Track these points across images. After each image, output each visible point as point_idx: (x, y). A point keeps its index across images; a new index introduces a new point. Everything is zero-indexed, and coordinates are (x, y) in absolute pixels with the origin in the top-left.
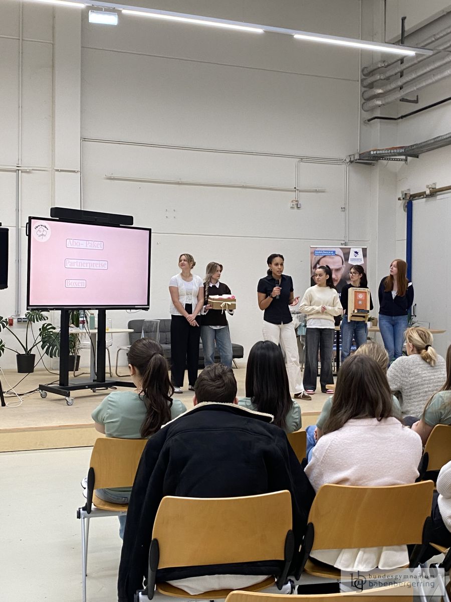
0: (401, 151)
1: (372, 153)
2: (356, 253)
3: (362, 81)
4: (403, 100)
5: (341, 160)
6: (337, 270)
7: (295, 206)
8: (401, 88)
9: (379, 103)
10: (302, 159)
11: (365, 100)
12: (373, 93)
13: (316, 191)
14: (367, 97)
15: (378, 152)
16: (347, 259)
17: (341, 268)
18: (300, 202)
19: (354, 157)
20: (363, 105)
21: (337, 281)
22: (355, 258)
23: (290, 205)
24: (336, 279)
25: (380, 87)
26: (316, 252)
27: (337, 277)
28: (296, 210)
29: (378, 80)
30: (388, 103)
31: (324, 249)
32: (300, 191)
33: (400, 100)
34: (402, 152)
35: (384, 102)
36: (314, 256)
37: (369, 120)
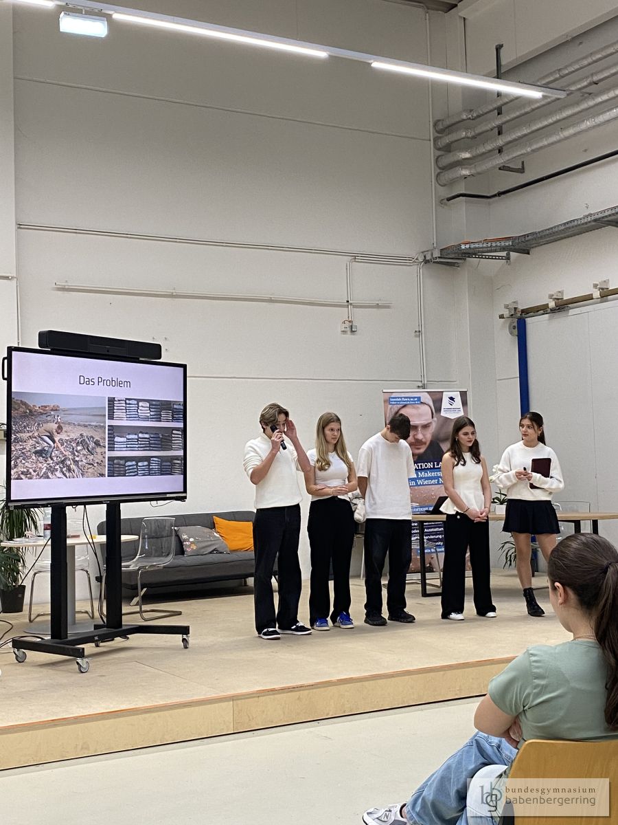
0: (507, 244)
1: (463, 247)
2: (452, 399)
3: (435, 140)
4: (503, 168)
5: (411, 259)
6: (425, 426)
7: (349, 329)
8: (500, 151)
9: (465, 172)
10: (355, 257)
11: (440, 168)
12: (456, 159)
13: (378, 306)
14: (444, 165)
15: (472, 246)
16: (438, 409)
17: (431, 423)
18: (354, 324)
19: (432, 255)
20: (438, 175)
21: (425, 443)
22: (451, 407)
23: (341, 327)
24: (424, 440)
25: (466, 150)
26: (392, 400)
27: (425, 438)
28: (349, 335)
29: (463, 138)
30: (479, 173)
31: (403, 395)
32: (355, 307)
33: (500, 169)
34: (509, 245)
35: (473, 171)
36: (390, 406)
37: (449, 199)
